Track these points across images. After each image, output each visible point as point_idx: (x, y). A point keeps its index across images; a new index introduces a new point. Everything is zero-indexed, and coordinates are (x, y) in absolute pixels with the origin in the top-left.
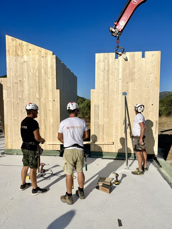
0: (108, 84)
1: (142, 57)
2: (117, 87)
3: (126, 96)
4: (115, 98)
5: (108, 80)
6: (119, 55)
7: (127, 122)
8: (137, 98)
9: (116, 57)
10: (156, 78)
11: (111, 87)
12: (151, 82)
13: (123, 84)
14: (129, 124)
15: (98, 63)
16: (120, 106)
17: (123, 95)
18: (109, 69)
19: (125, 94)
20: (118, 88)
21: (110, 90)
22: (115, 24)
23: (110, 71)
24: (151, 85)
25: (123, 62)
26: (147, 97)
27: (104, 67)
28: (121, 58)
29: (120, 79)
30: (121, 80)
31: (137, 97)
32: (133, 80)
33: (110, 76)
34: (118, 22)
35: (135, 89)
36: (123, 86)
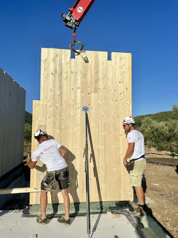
0: (61, 93)
1: (108, 60)
2: (74, 98)
3: (87, 112)
4: (72, 114)
5: (61, 88)
6: (76, 54)
7: (90, 152)
8: (103, 116)
9: (73, 57)
10: (127, 89)
11: (65, 98)
12: (121, 93)
13: (83, 94)
14: (93, 155)
15: (45, 62)
16: (78, 127)
17: (83, 110)
18: (62, 73)
19: (86, 109)
20: (75, 100)
21: (63, 102)
22: (70, 10)
23: (64, 75)
24: (120, 98)
25: (82, 64)
26: (115, 114)
27: (55, 68)
28: (79, 58)
29: (78, 88)
30: (80, 90)
31: (103, 114)
32: (96, 90)
33: (64, 82)
34: (74, 7)
35: (100, 102)
36: (82, 97)
